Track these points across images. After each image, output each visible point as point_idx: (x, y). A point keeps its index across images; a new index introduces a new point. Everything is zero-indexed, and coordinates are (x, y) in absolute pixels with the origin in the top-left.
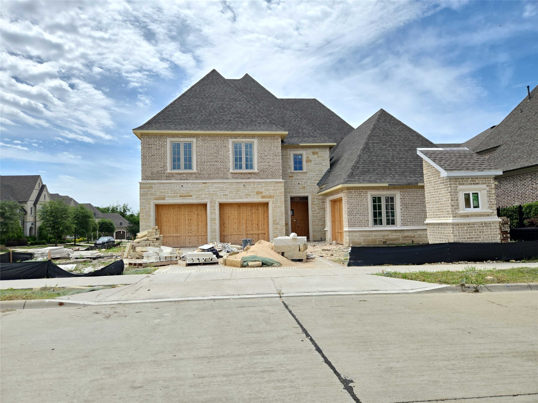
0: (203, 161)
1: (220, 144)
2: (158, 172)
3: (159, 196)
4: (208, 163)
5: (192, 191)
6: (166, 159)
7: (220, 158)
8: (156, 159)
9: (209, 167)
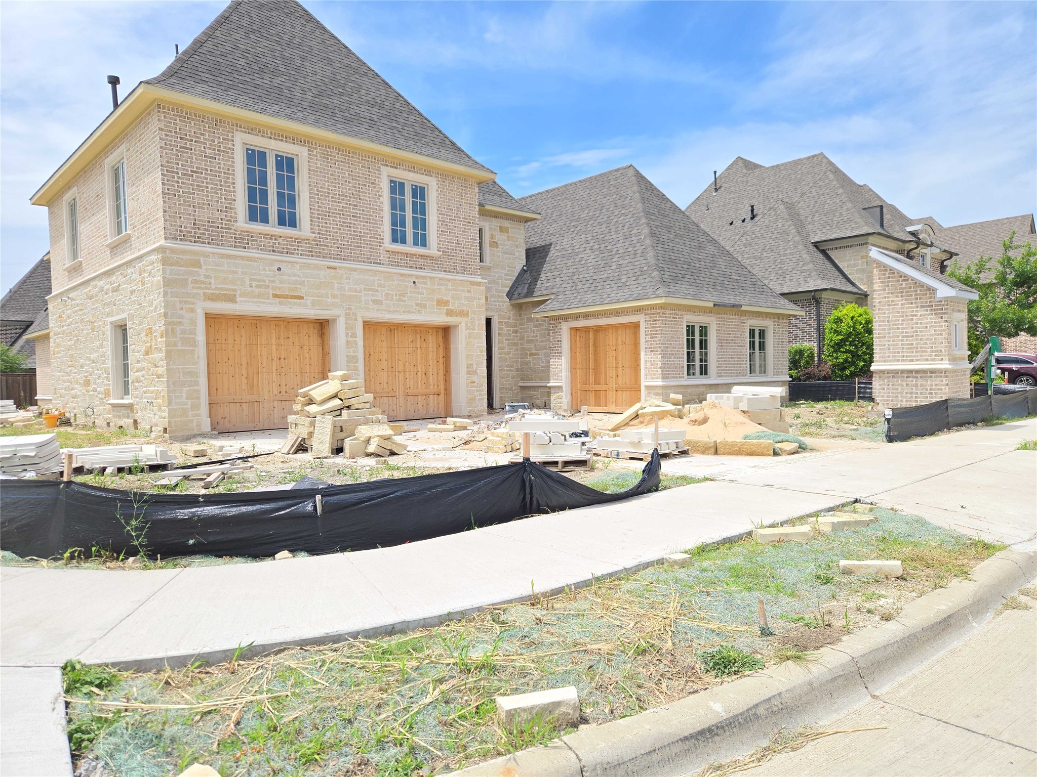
0: (326, 212)
1: (363, 174)
2: (213, 222)
3: (221, 289)
4: (336, 217)
5: (302, 283)
6: (232, 189)
7: (363, 210)
8: (205, 184)
9: (340, 229)
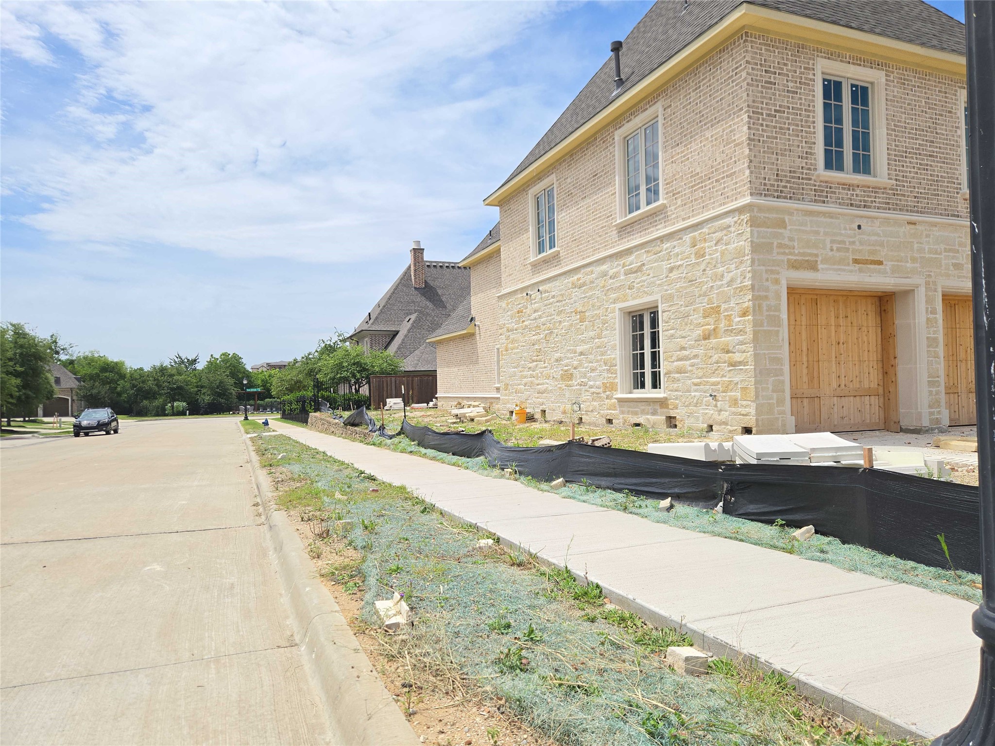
0: (903, 152)
1: (940, 101)
2: (794, 172)
3: (804, 254)
4: (912, 158)
5: (882, 245)
6: (812, 130)
7: (940, 148)
8: (787, 126)
9: (917, 173)
